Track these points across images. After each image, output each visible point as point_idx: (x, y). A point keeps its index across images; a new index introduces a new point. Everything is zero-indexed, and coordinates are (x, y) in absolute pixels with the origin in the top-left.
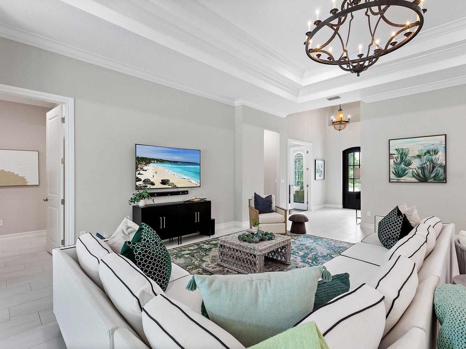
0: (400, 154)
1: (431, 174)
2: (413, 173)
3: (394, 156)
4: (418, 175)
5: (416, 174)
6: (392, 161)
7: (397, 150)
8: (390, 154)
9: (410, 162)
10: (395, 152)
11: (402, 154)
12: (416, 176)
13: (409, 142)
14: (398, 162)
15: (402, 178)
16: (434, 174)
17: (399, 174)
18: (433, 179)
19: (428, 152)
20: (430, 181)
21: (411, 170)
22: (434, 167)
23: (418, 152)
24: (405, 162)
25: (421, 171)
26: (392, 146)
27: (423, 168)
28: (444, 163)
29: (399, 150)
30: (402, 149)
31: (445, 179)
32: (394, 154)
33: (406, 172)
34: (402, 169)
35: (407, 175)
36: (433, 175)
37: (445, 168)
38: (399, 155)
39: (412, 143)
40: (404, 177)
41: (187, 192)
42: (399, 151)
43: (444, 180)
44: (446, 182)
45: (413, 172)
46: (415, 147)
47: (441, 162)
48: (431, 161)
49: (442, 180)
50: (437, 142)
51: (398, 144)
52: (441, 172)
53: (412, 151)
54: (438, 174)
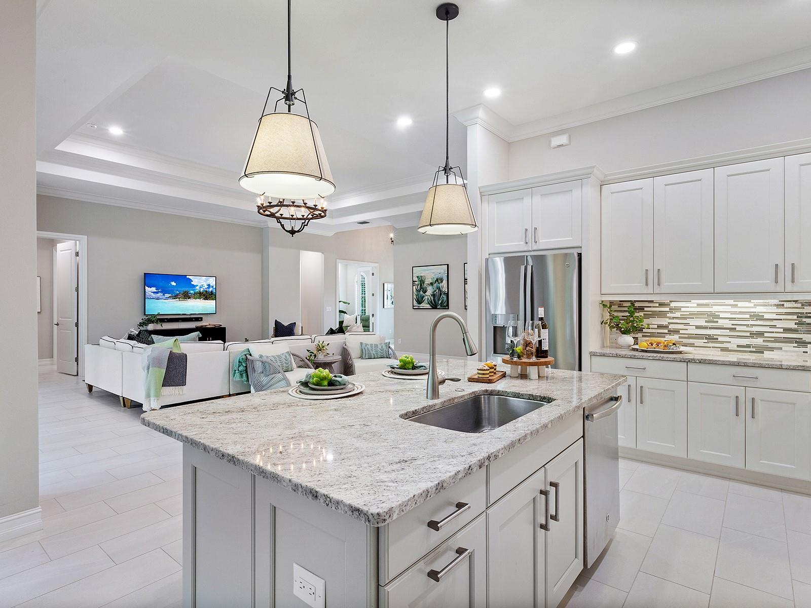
4: (431, 302)
7: (417, 277)
8: (413, 281)
11: (421, 281)
12: (429, 302)
13: (425, 271)
14: (419, 289)
15: (421, 305)
17: (419, 302)
18: (441, 306)
19: (437, 280)
20: (438, 307)
21: (427, 297)
22: (441, 294)
24: (423, 289)
27: (434, 295)
28: (446, 290)
30: (421, 276)
31: (448, 305)
32: (416, 281)
33: (424, 299)
34: (421, 296)
36: (440, 302)
37: (447, 295)
41: (201, 318)
44: (448, 308)
45: (428, 299)
46: (429, 275)
47: (445, 289)
48: (439, 288)
49: (446, 306)
50: (442, 271)
51: (418, 272)
52: (445, 298)
53: (428, 279)
54: (443, 301)
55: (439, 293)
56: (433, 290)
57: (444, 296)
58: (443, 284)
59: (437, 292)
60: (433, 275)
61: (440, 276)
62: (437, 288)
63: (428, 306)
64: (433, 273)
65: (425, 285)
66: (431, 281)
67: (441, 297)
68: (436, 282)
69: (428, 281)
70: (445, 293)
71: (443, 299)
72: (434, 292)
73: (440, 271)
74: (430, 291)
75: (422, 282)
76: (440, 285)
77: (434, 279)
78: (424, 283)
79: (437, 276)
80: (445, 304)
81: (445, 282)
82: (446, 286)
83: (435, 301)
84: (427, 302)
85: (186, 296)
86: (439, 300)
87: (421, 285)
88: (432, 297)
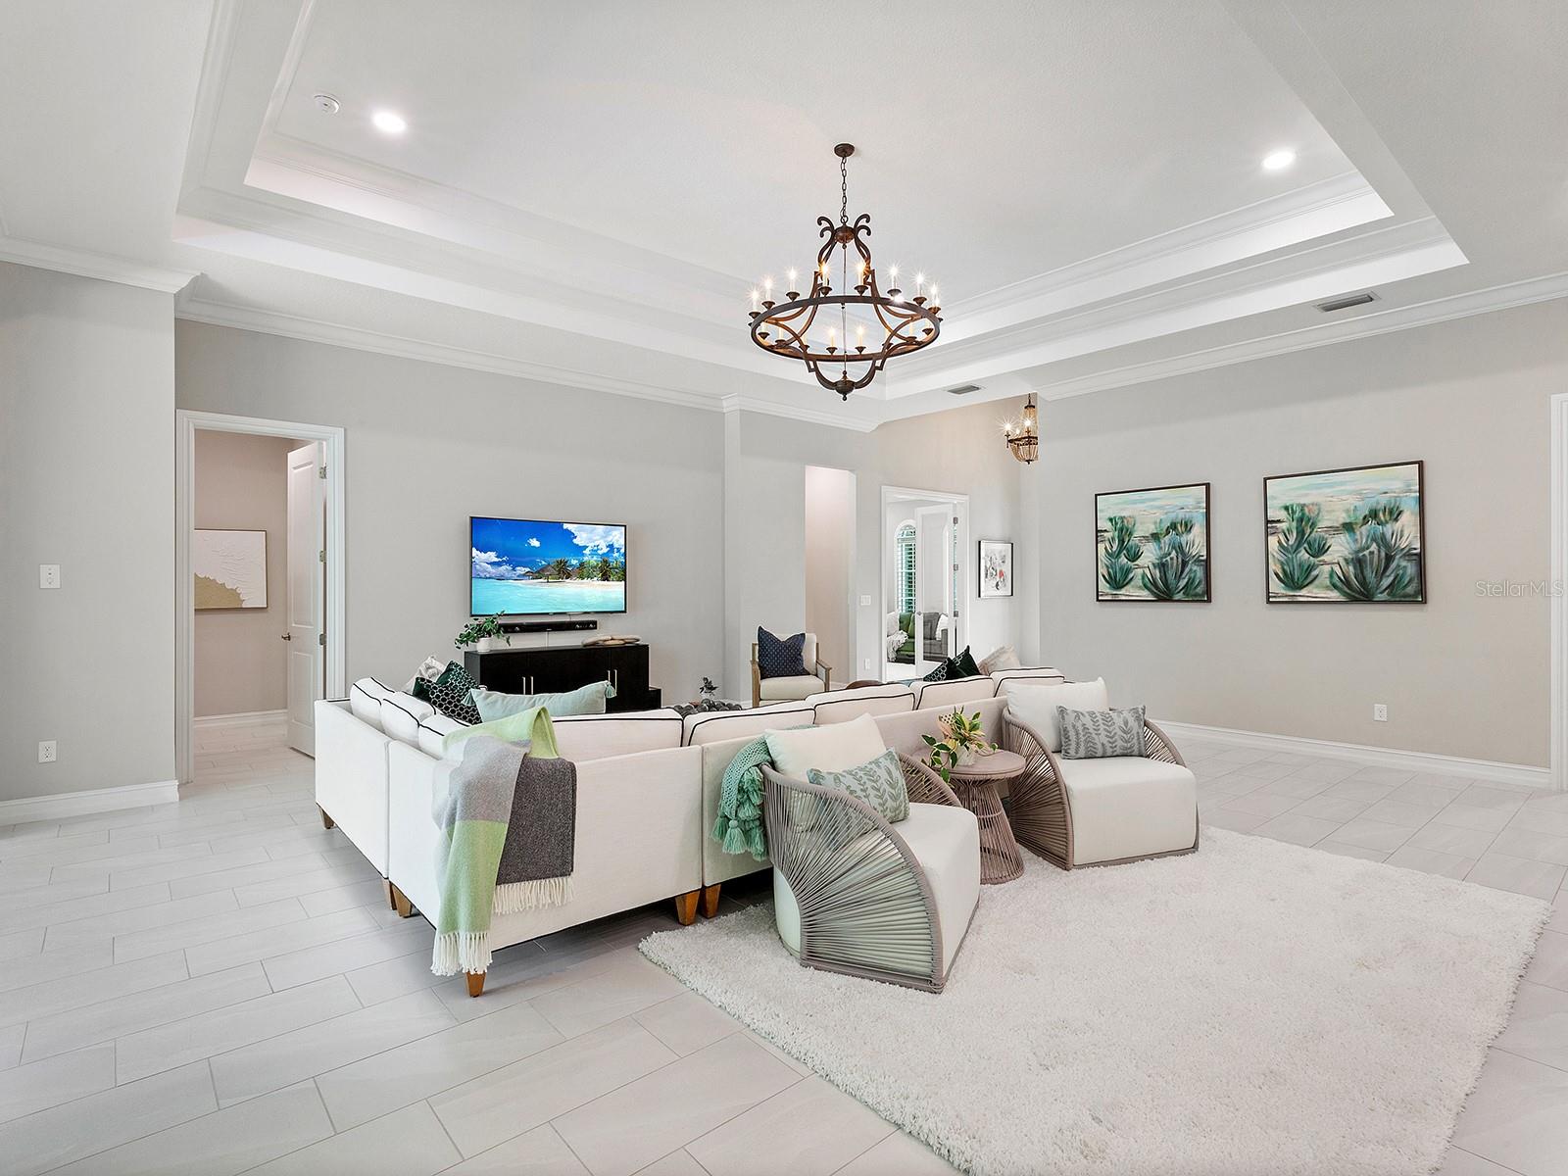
2: (1143, 578)
3: (1105, 534)
4: (1155, 584)
7: (1111, 520)
8: (1098, 531)
11: (1121, 530)
12: (1149, 585)
14: (1114, 549)
16: (1186, 580)
19: (1173, 526)
20: (1177, 597)
21: (1140, 571)
22: (1184, 564)
24: (1128, 551)
27: (1162, 566)
30: (1122, 518)
31: (1208, 591)
32: (1106, 531)
33: (1131, 576)
34: (1121, 568)
36: (1182, 583)
43: (1206, 596)
44: (1209, 600)
45: (1144, 575)
46: (1147, 514)
47: (1198, 549)
48: (1179, 548)
49: (1202, 593)
50: (1191, 502)
51: (1110, 507)
52: (1200, 574)
53: (1141, 523)
54: (1193, 580)
55: (1180, 560)
56: (1160, 553)
57: (1195, 568)
58: (1190, 536)
59: (1172, 559)
60: (1159, 515)
61: (1181, 515)
62: (1174, 548)
63: (1145, 594)
64: (1160, 507)
65: (1134, 541)
66: (1152, 529)
67: (1187, 570)
68: (1168, 533)
69: (1140, 531)
70: (1198, 561)
71: (1192, 575)
72: (1162, 558)
73: (1179, 502)
74: (1149, 555)
75: (1124, 531)
76: (1184, 539)
77: (1162, 525)
78: (1131, 534)
80: (1199, 590)
81: (1198, 531)
83: (1167, 580)
84: (1141, 584)
85: (563, 572)
86: (1179, 577)
87: (1122, 541)
88: (1157, 572)
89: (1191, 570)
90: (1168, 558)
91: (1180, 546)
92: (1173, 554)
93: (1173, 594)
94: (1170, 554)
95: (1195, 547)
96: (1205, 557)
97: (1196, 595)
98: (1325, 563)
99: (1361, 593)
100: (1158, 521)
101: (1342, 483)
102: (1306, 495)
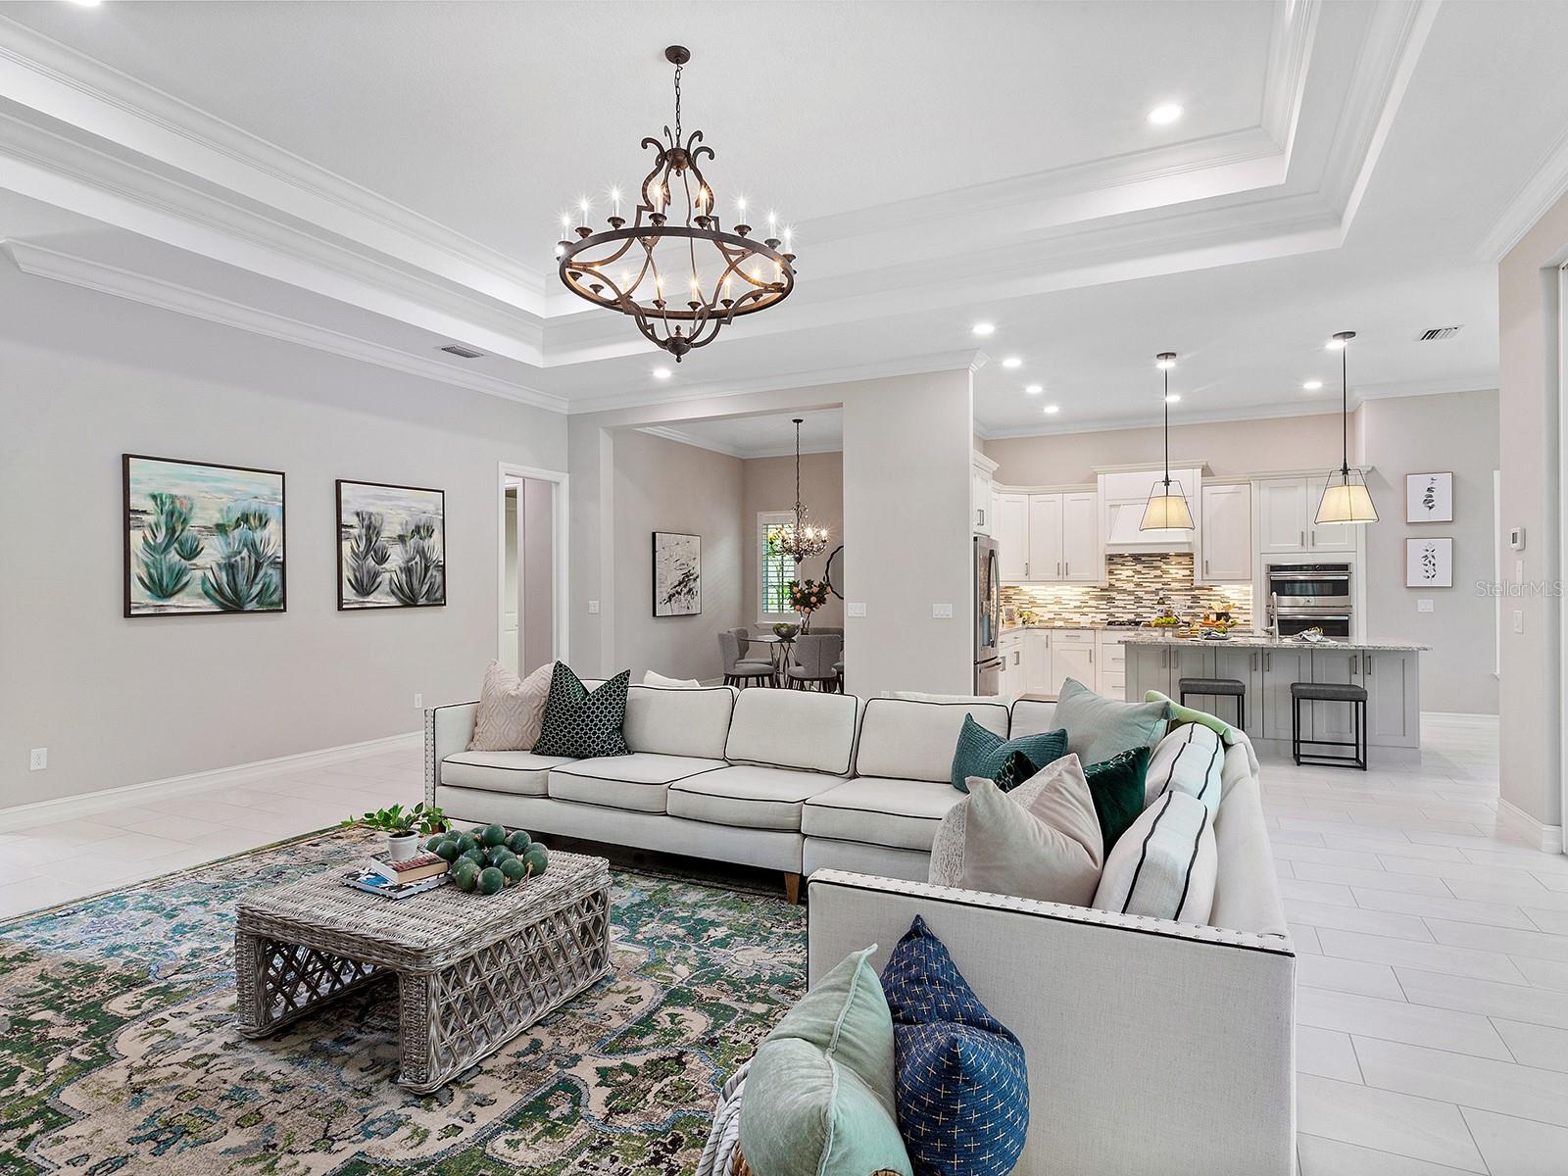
0: (164, 515)
1: (251, 587)
2: (203, 583)
3: (144, 517)
4: (220, 591)
5: (212, 585)
6: (136, 536)
7: (154, 497)
8: (128, 511)
9: (197, 546)
10: (149, 505)
11: (171, 514)
12: (212, 592)
13: (192, 478)
14: (159, 541)
15: (173, 601)
16: (260, 586)
17: (162, 588)
18: (258, 603)
19: (245, 518)
20: (249, 607)
21: (199, 573)
22: (258, 566)
23: (218, 515)
24: (181, 545)
25: (227, 575)
26: (139, 482)
27: (231, 568)
28: (279, 554)
29: (161, 500)
30: (173, 498)
31: (284, 600)
32: (144, 512)
33: (185, 579)
34: (170, 569)
35: (188, 590)
36: (256, 590)
37: (282, 568)
38: (163, 518)
39: (203, 481)
40: (177, 596)
42: (162, 503)
43: (280, 606)
44: (285, 610)
45: (204, 579)
46: (210, 497)
47: (273, 549)
48: (253, 546)
49: (275, 603)
50: (266, 491)
51: (152, 477)
52: (276, 578)
53: (203, 509)
54: (268, 587)
55: (253, 561)
56: (227, 551)
57: (270, 571)
58: (266, 533)
59: (243, 559)
60: (226, 501)
61: (255, 506)
62: (245, 545)
63: (207, 605)
64: (228, 492)
65: (190, 531)
66: (217, 518)
67: (261, 574)
68: (238, 525)
70: (274, 563)
71: (267, 580)
72: (229, 557)
73: (253, 490)
74: (213, 551)
75: (175, 517)
76: (258, 535)
77: (231, 515)
78: (185, 522)
79: (245, 504)
80: (275, 598)
81: (274, 527)
82: (276, 539)
83: (235, 584)
84: (200, 591)
86: (251, 582)
87: (172, 531)
88: (224, 574)
89: (266, 573)
90: (238, 558)
91: (254, 544)
92: (245, 553)
93: (244, 604)
94: (240, 553)
95: (271, 546)
96: (281, 560)
97: (272, 604)
98: (387, 571)
99: (409, 598)
100: (225, 509)
101: (399, 499)
102: (373, 504)
